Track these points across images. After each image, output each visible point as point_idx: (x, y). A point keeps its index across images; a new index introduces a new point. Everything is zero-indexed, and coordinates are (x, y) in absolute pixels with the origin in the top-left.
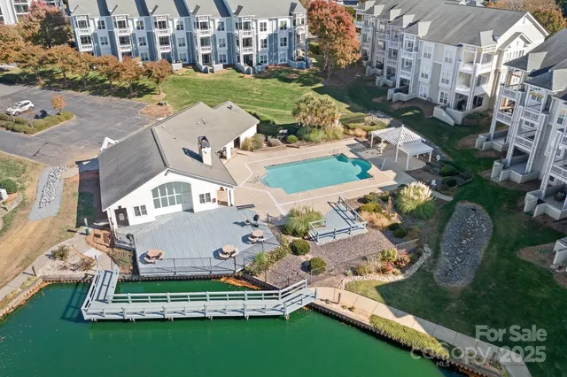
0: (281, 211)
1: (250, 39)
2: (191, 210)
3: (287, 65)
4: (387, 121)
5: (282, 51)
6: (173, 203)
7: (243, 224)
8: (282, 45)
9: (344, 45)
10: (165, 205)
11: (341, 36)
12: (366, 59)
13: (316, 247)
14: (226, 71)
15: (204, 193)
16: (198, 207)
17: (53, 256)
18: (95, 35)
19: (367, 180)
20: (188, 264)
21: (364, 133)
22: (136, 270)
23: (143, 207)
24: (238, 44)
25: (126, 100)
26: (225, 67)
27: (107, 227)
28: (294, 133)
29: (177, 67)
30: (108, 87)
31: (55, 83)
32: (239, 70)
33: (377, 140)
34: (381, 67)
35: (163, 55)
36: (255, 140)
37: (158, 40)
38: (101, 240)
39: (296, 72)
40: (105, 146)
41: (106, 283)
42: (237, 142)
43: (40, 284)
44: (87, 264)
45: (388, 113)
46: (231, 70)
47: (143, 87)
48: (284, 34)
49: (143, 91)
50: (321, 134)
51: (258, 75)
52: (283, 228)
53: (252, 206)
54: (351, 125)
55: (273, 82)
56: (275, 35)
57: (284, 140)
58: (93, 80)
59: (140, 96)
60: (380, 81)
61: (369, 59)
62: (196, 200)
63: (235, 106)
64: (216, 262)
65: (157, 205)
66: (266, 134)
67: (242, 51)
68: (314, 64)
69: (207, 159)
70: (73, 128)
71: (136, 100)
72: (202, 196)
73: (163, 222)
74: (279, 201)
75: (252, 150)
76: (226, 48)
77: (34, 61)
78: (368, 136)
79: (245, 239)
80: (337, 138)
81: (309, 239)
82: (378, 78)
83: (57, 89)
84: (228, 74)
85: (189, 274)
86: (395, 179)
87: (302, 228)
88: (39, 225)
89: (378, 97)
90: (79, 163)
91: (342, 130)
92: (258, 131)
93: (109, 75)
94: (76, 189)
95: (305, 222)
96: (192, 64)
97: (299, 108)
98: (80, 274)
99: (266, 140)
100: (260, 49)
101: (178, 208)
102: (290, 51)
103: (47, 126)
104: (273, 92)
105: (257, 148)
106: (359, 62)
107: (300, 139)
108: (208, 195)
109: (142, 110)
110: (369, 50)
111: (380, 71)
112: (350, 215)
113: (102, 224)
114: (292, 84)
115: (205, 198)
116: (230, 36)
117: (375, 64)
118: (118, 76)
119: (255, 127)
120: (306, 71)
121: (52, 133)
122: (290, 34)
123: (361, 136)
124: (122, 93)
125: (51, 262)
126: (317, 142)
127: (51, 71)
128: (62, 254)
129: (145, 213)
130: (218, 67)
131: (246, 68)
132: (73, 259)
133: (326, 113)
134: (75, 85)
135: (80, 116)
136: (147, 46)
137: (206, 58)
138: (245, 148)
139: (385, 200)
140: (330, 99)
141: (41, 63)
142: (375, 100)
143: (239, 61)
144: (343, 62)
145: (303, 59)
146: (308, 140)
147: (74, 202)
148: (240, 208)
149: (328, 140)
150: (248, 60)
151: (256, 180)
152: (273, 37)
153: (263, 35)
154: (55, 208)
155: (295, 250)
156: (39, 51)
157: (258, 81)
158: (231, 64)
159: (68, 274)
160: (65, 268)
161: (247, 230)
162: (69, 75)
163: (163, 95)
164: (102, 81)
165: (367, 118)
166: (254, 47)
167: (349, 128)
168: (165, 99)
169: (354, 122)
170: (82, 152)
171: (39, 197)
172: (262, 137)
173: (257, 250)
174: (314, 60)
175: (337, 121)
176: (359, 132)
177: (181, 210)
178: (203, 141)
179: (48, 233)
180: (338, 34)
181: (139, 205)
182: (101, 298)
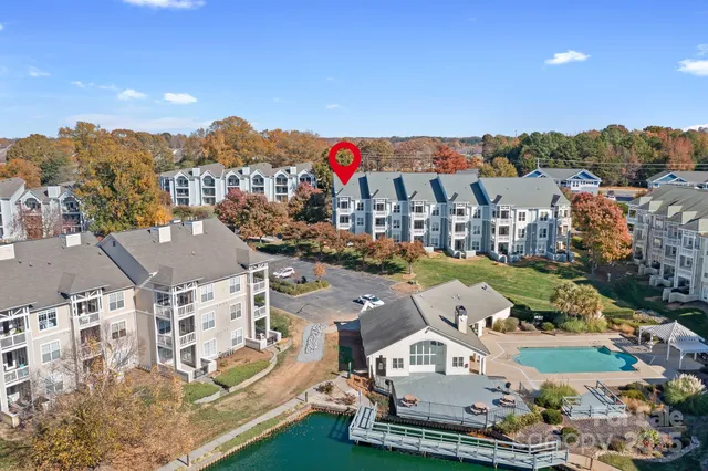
0: (534, 385)
1: (507, 228)
2: (444, 373)
3: (546, 257)
4: (660, 320)
5: (541, 242)
6: (427, 363)
7: (494, 390)
8: (541, 236)
9: (611, 238)
10: (420, 363)
11: (606, 228)
12: (640, 258)
13: (569, 420)
14: (478, 258)
15: (458, 356)
16: (451, 370)
17: (321, 390)
18: (353, 216)
19: (631, 373)
20: (440, 412)
21: (633, 329)
22: (393, 411)
23: (401, 360)
24: (494, 232)
25: (377, 276)
26: (477, 254)
27: (366, 375)
28: (551, 321)
29: (429, 250)
30: (360, 263)
31: (310, 255)
32: (492, 258)
33: (646, 337)
34: (658, 266)
35: (416, 238)
36: (507, 322)
37: (413, 224)
38: (361, 384)
39: (556, 265)
40: (365, 308)
41: (366, 416)
42: (489, 322)
43: (309, 409)
44: (349, 400)
45: (661, 313)
46: (484, 258)
47: (393, 266)
48: (545, 225)
49: (394, 269)
50: (581, 324)
51: (514, 263)
52: (535, 399)
53: (504, 378)
54: (617, 320)
55: (528, 272)
56: (535, 225)
57: (539, 327)
58: (347, 256)
59: (390, 274)
60: (654, 280)
61: (644, 258)
62: (449, 362)
63: (489, 288)
64: (467, 415)
65: (412, 362)
66: (521, 319)
67: (498, 239)
68: (577, 259)
69: (463, 327)
70: (330, 294)
71: (386, 277)
72: (455, 359)
73: (417, 378)
74: (531, 377)
75: (504, 332)
76: (481, 235)
77: (298, 235)
78: (636, 333)
79: (496, 402)
80: (599, 331)
81: (562, 412)
82: (652, 278)
83: (313, 261)
84: (481, 261)
85: (442, 421)
86: (663, 374)
87: (555, 401)
88: (306, 366)
89: (650, 296)
90: (337, 323)
91: (606, 323)
92: (512, 315)
93: (364, 253)
94: (336, 342)
95: (559, 395)
96: (443, 248)
97: (558, 294)
98: (343, 407)
99: (520, 324)
100: (517, 238)
101: (431, 368)
102: (549, 242)
103: (307, 290)
104: (529, 281)
105: (510, 330)
106: (629, 258)
107: (556, 327)
108: (461, 359)
109: (393, 286)
110: (643, 248)
111: (656, 270)
112: (608, 398)
113: (361, 372)
114: (550, 276)
115: (458, 362)
116: (486, 224)
117: (650, 263)
118: (372, 253)
119: (509, 310)
120: (567, 264)
121: (311, 297)
122: (551, 226)
123: (627, 333)
124: (373, 269)
125: (319, 394)
126: (575, 332)
127: (309, 245)
128: (327, 389)
129: (401, 366)
130: (471, 254)
131: (500, 256)
132: (336, 394)
133: (588, 302)
134: (329, 259)
135: (336, 286)
136: (400, 229)
137: (459, 244)
138: (497, 329)
139: (650, 390)
140: (592, 288)
141: (303, 237)
142: (647, 299)
143: (493, 249)
144: (608, 255)
145: (564, 252)
146: (565, 330)
147: (336, 352)
148: (490, 377)
149: (588, 331)
150: (503, 249)
151: (508, 357)
152: (532, 227)
153: (522, 225)
154: (318, 355)
155: (547, 419)
156: (304, 226)
157: (513, 269)
158: (485, 252)
159: (333, 405)
160: (330, 400)
161: (498, 396)
162: (326, 249)
163: (413, 275)
164: (354, 258)
165: (636, 316)
166: (511, 236)
167: (613, 323)
168: (415, 278)
169: (620, 317)
170: (339, 314)
171: (304, 345)
172: (516, 321)
173: (507, 412)
174: (577, 255)
175: (600, 313)
176: (625, 327)
177: (434, 370)
178: (460, 310)
179: (314, 373)
180: (604, 227)
181: (398, 358)
182: (363, 425)
